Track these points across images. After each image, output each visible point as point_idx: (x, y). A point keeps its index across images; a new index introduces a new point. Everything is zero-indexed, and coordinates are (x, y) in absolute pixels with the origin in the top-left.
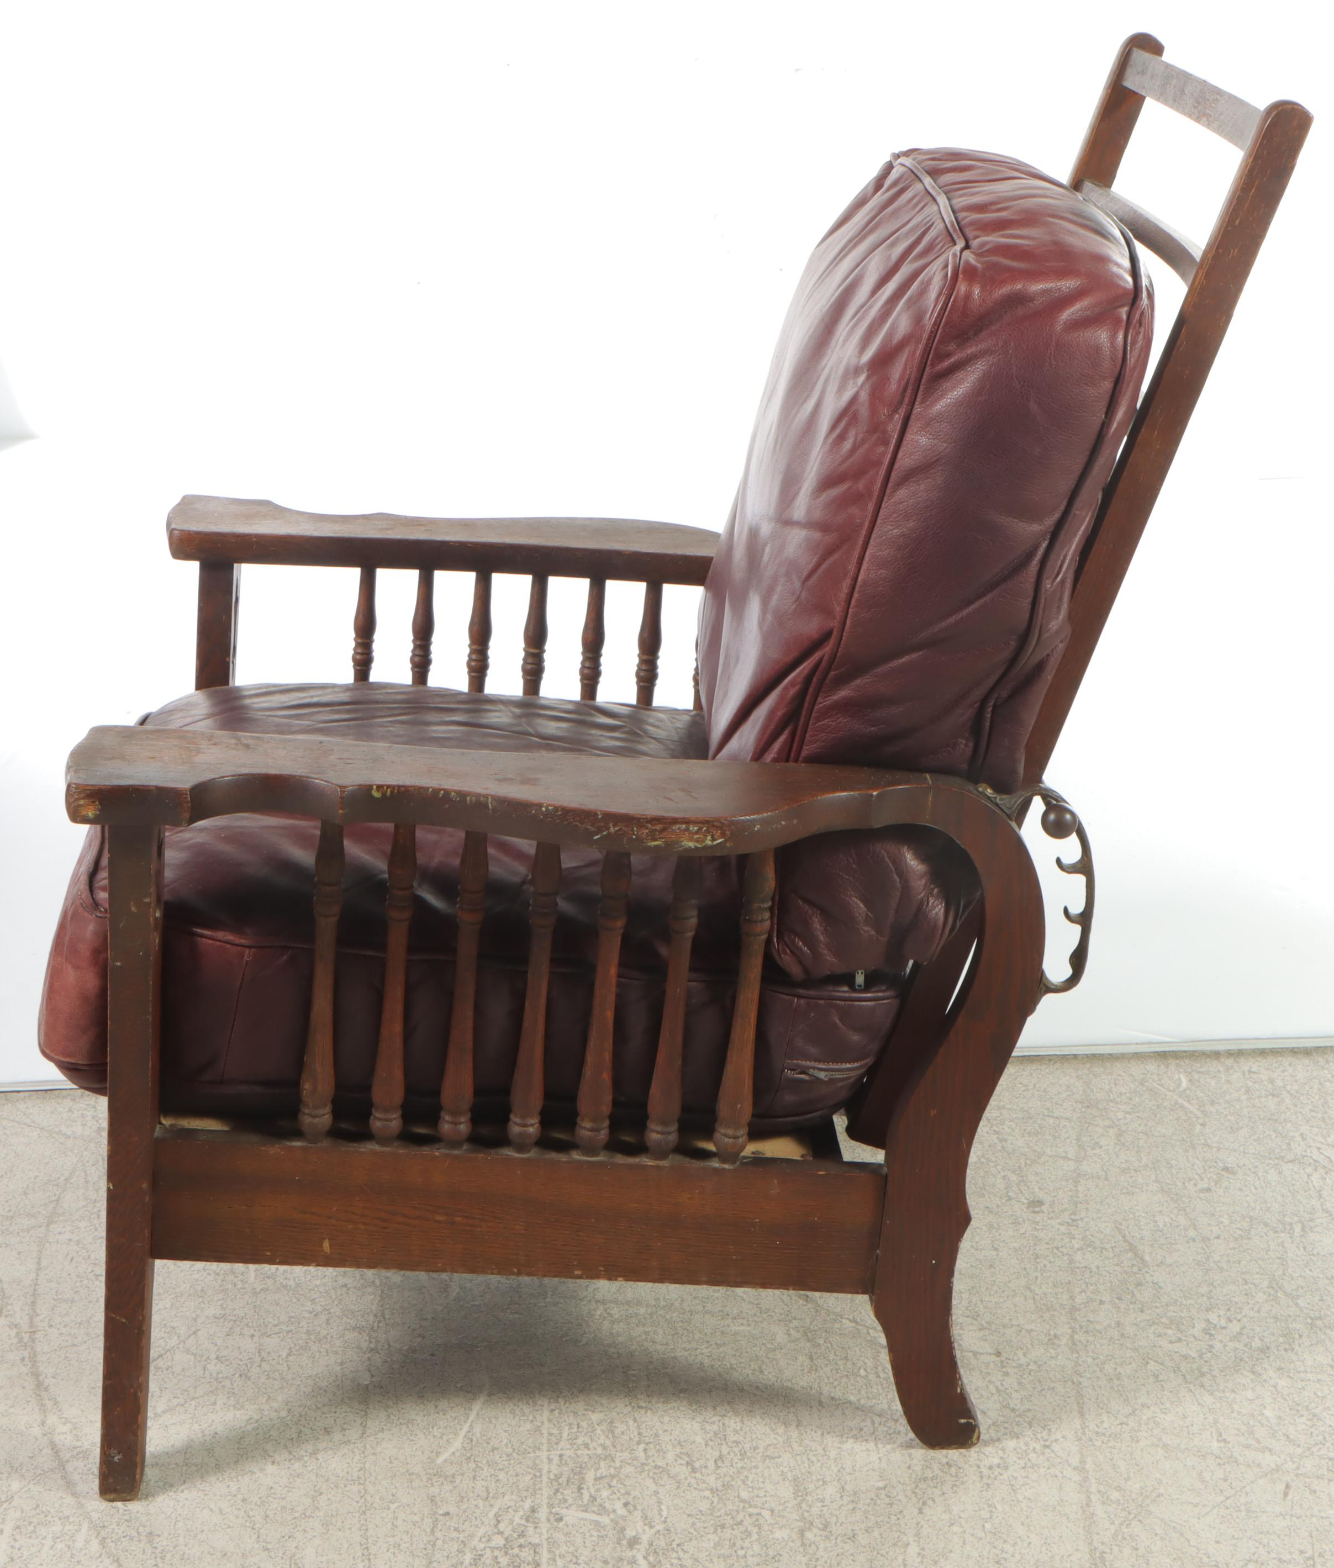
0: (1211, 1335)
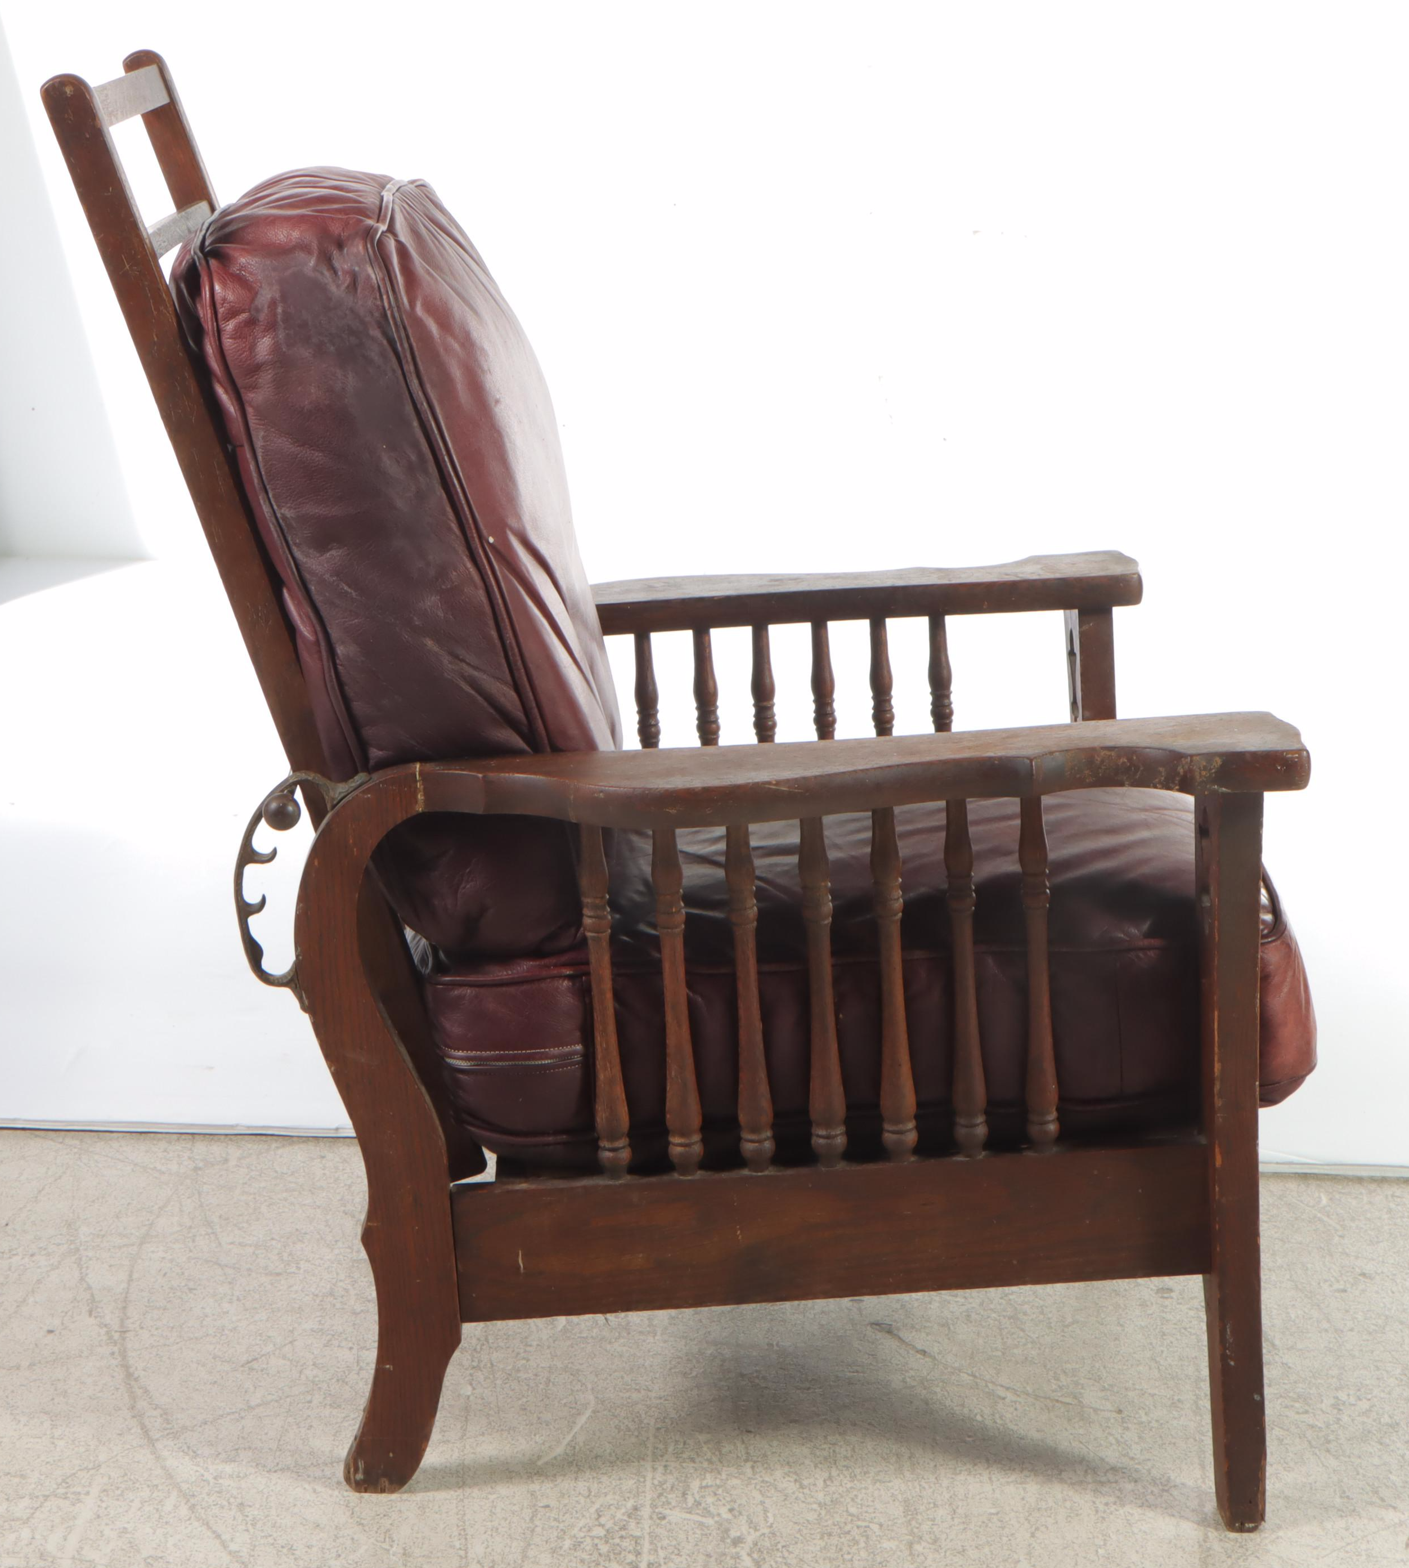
0: (1340, 1410)
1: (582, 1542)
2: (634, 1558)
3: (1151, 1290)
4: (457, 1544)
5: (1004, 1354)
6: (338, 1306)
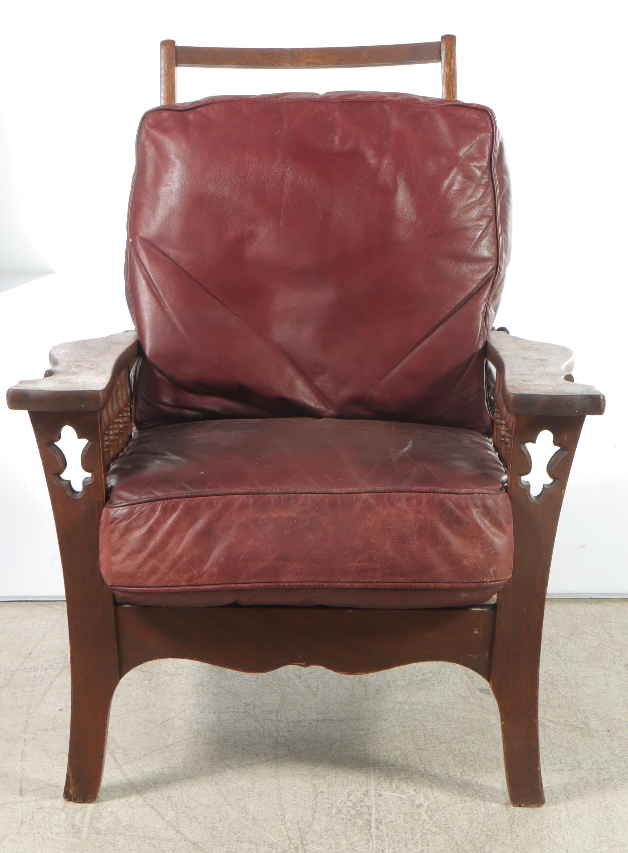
1: (342, 810)
2: (368, 817)
3: (622, 665)
4: (279, 813)
5: (548, 703)
6: (206, 691)
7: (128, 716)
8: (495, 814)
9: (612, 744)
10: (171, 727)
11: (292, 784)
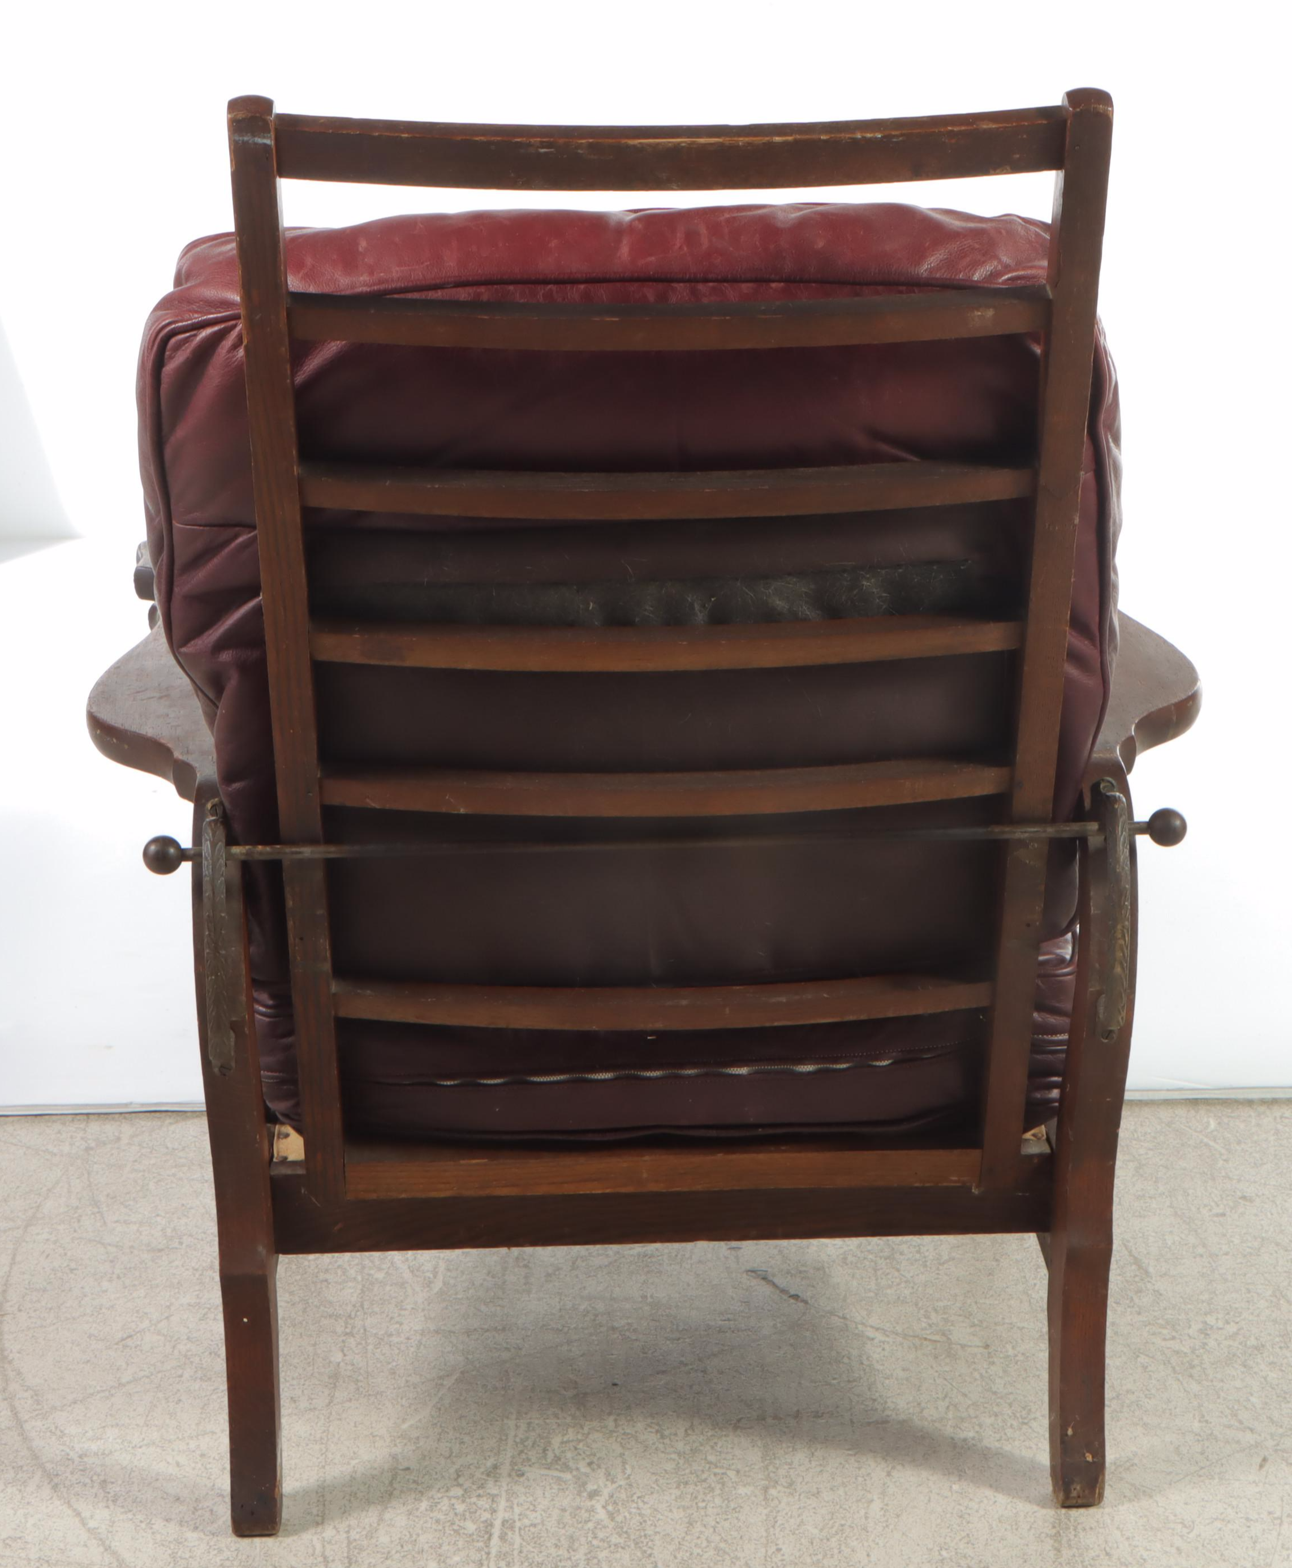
0: (1207, 1334)
5: (876, 1294)
7: (57, 1329)
8: (741, 1507)
9: (989, 1371)
10: (136, 1347)
11: (352, 1455)
